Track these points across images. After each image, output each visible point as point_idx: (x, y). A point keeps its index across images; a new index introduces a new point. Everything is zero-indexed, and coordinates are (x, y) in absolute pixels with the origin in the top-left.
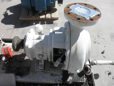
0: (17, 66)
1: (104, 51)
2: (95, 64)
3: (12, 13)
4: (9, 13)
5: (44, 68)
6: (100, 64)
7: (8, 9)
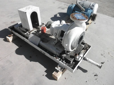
0: (44, 38)
1: (104, 62)
2: (86, 60)
3: (59, 16)
4: (58, 16)
5: (55, 44)
6: (90, 62)
7: (58, 13)
